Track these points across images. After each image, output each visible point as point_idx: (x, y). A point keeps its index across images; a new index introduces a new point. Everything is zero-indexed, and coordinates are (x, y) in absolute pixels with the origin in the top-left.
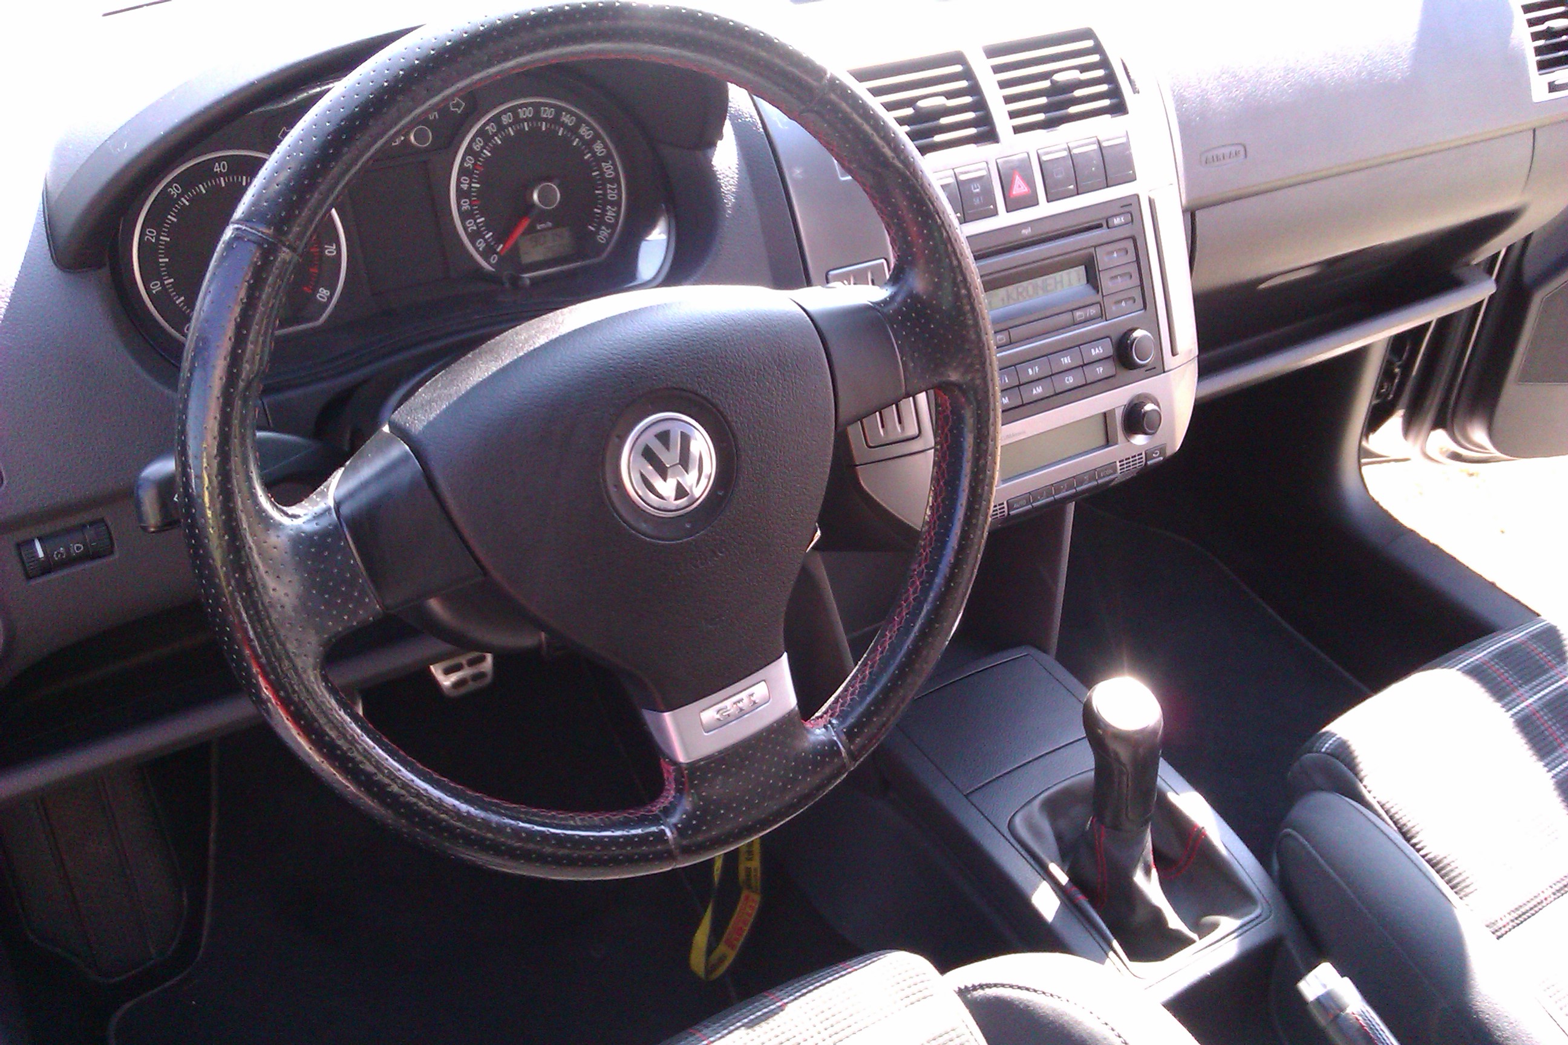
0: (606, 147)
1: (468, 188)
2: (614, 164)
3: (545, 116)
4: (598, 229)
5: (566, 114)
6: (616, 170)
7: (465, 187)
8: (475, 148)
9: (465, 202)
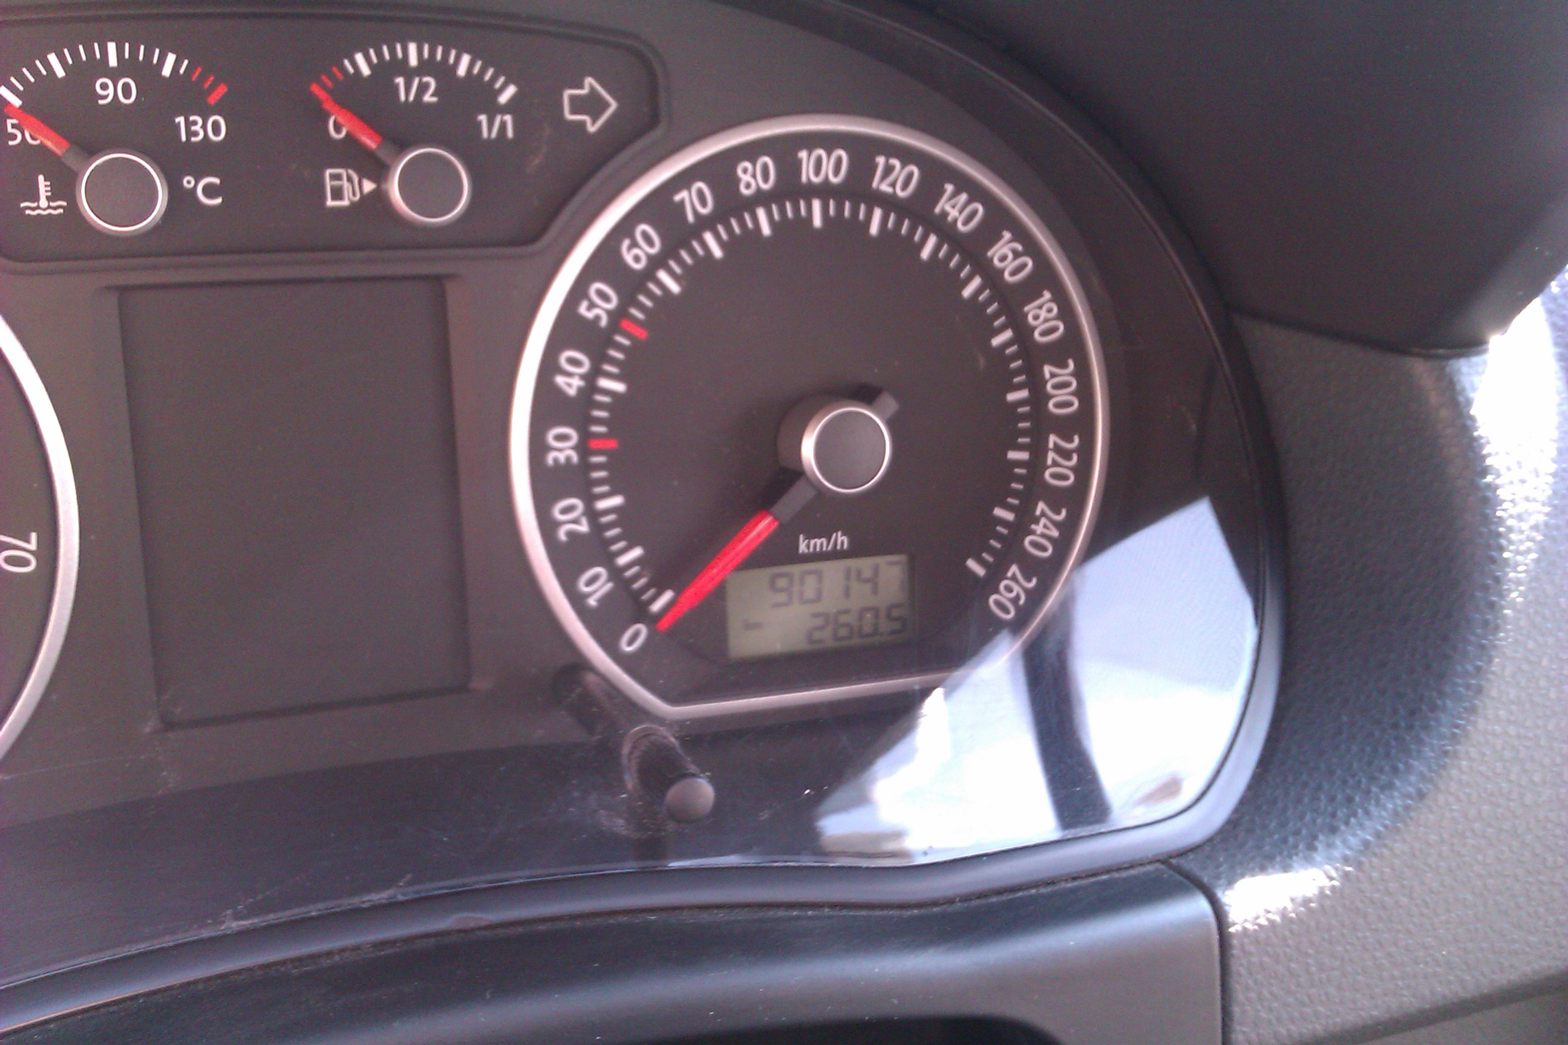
0: (1066, 313)
1: (580, 390)
2: (1083, 373)
3: (885, 188)
4: (996, 573)
5: (955, 194)
6: (1085, 393)
7: (570, 384)
8: (629, 258)
9: (561, 438)
